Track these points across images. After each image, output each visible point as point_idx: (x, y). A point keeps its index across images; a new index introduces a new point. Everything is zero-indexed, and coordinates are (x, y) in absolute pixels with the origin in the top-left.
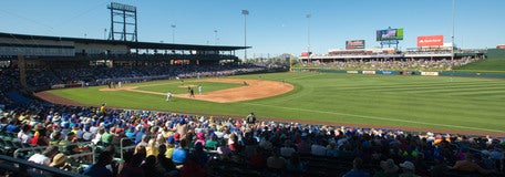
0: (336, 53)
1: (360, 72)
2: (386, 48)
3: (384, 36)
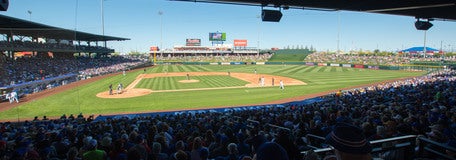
0: (185, 49)
1: (220, 64)
2: (215, 46)
3: (214, 37)
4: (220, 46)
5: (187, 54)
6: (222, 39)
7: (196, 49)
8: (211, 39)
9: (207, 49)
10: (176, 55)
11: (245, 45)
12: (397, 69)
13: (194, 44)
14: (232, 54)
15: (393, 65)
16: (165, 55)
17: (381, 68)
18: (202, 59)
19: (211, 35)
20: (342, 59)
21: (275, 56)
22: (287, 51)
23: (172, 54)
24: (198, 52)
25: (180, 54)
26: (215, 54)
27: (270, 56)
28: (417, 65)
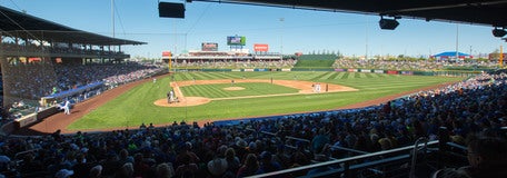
1: (243, 70)
2: (234, 51)
3: (233, 41)
4: (239, 51)
5: (204, 60)
6: (241, 43)
7: (214, 54)
8: (229, 43)
9: (226, 54)
10: (192, 61)
11: (266, 50)
12: (432, 74)
13: (210, 49)
14: (254, 60)
15: (426, 70)
16: (180, 61)
17: (416, 73)
18: (222, 66)
19: (230, 39)
20: (373, 64)
21: (301, 62)
22: (312, 57)
23: (187, 60)
24: (217, 57)
25: (196, 60)
26: (235, 60)
27: (295, 62)
28: (451, 71)
